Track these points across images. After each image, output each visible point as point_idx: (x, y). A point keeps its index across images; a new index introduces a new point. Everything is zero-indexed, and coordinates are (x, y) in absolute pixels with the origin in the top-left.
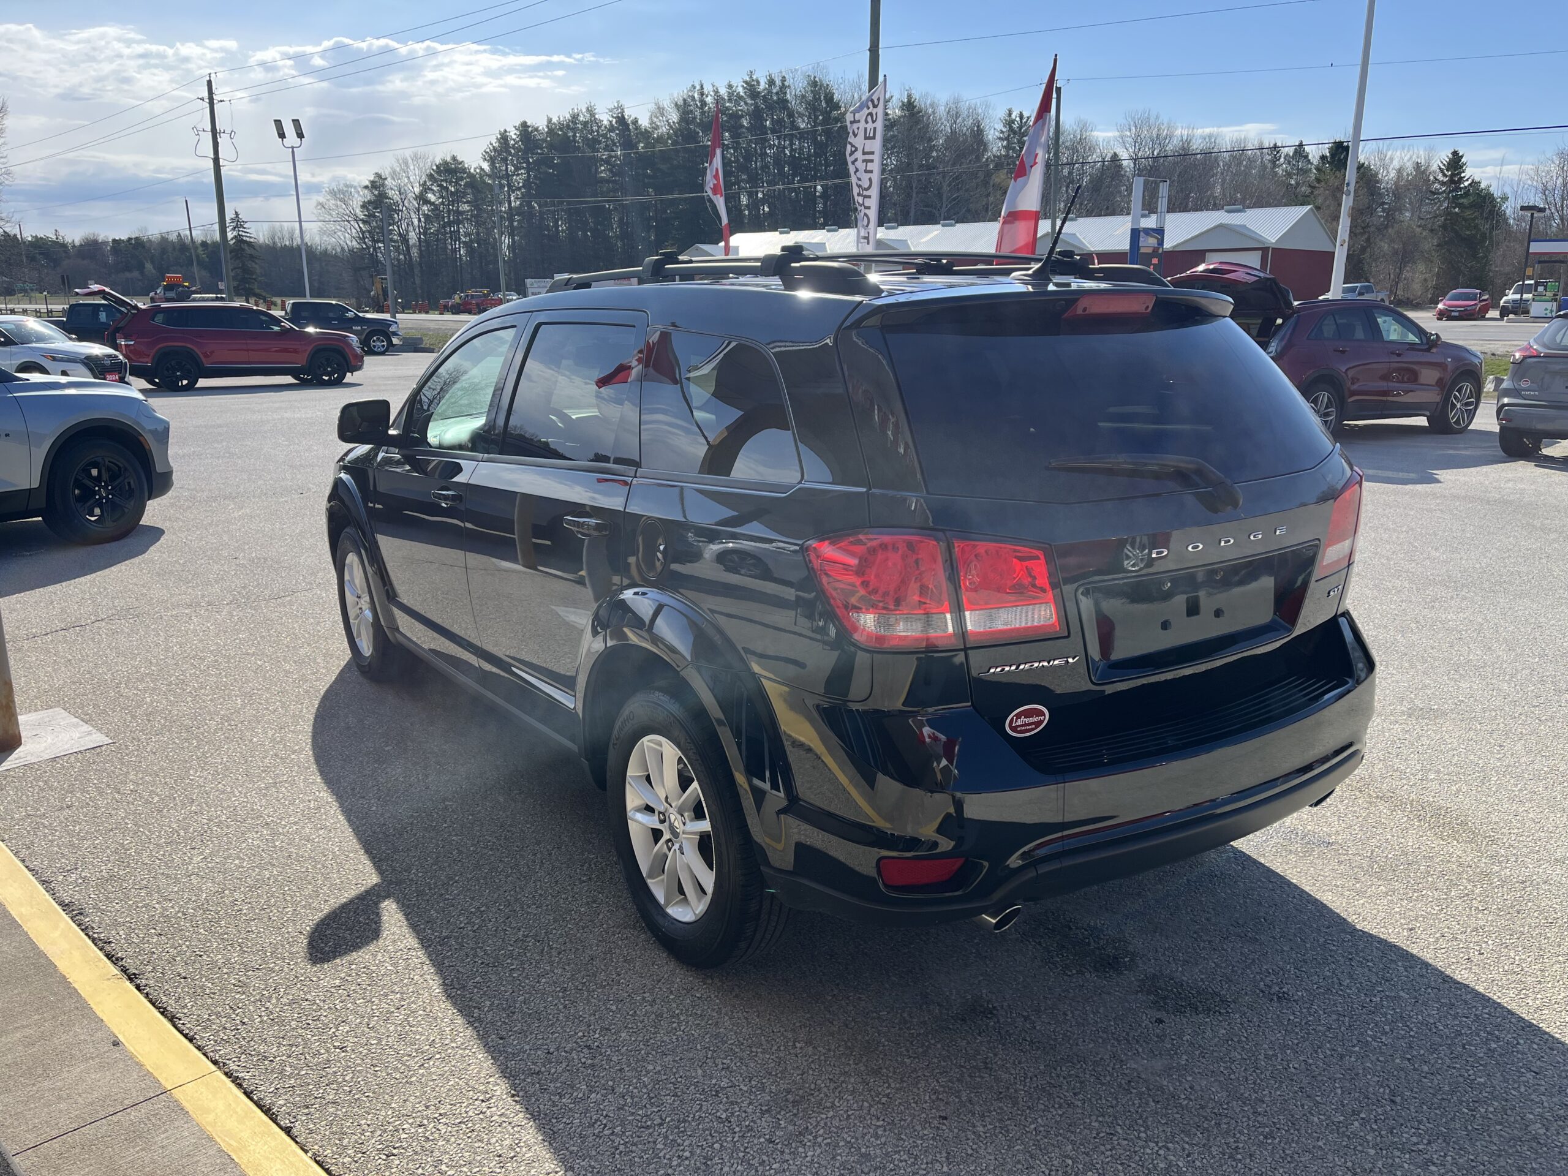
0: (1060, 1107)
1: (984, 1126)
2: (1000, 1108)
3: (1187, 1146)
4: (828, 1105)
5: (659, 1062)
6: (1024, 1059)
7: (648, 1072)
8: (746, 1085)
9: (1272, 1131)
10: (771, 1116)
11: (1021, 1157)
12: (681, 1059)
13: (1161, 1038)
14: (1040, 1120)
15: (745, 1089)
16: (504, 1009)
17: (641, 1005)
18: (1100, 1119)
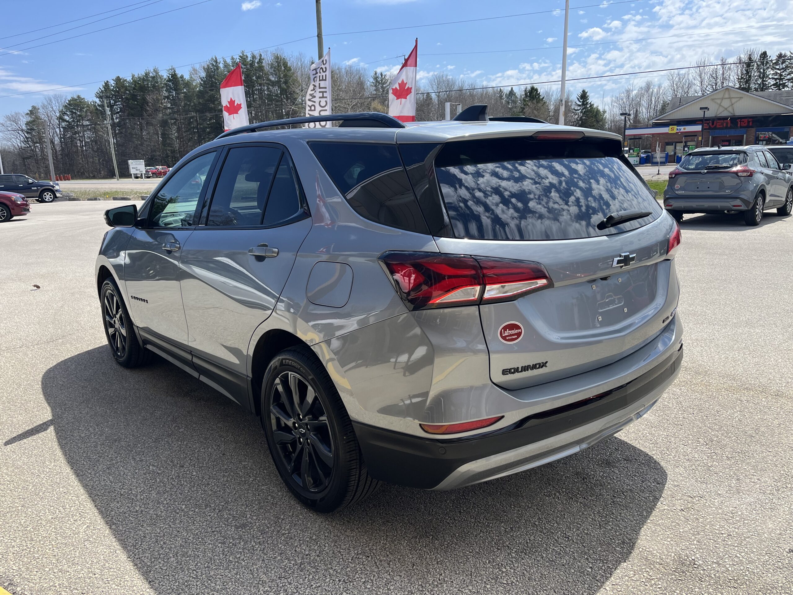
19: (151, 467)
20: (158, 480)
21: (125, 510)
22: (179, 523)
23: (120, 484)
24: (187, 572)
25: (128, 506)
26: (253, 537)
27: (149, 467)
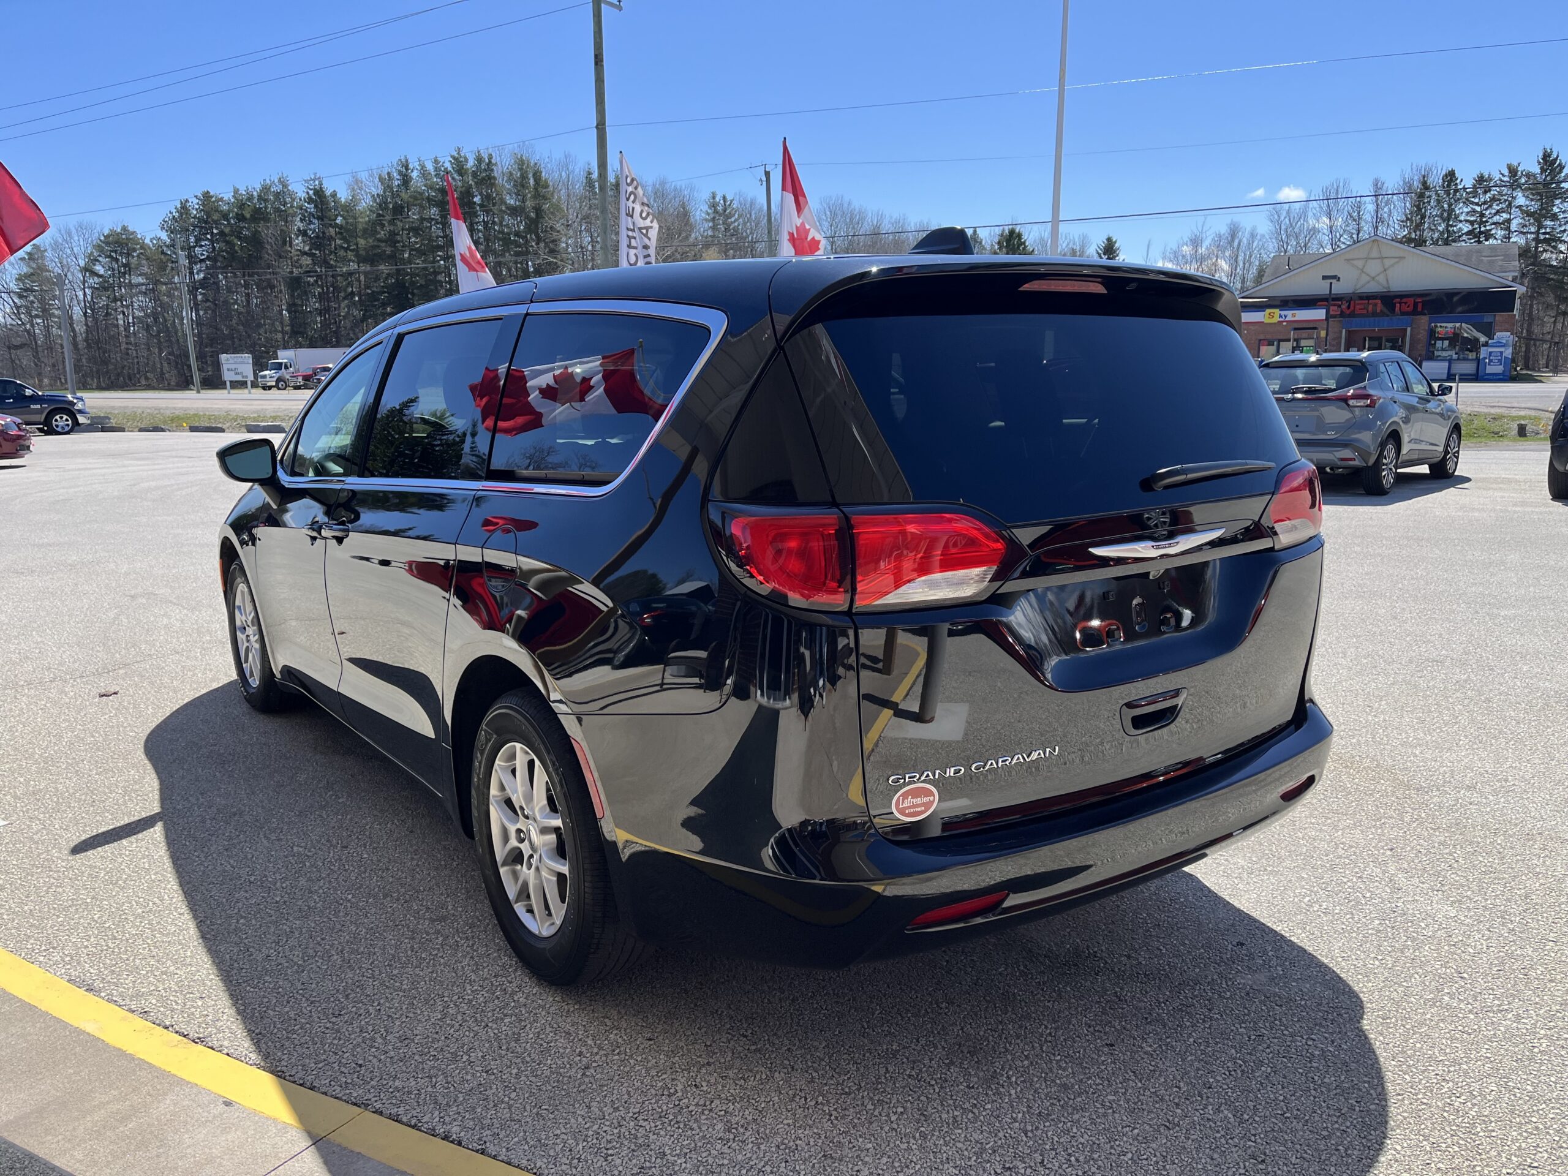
0: (1204, 1021)
2: (1153, 1030)
6: (1148, 990)
8: (916, 1046)
10: (956, 1067)
11: (1197, 1064)
13: (1251, 957)
18: (1243, 1025)
19: (295, 848)
20: (308, 864)
21: (258, 902)
22: (344, 916)
23: (248, 869)
24: (358, 972)
25: (263, 897)
26: (457, 930)
27: (292, 848)
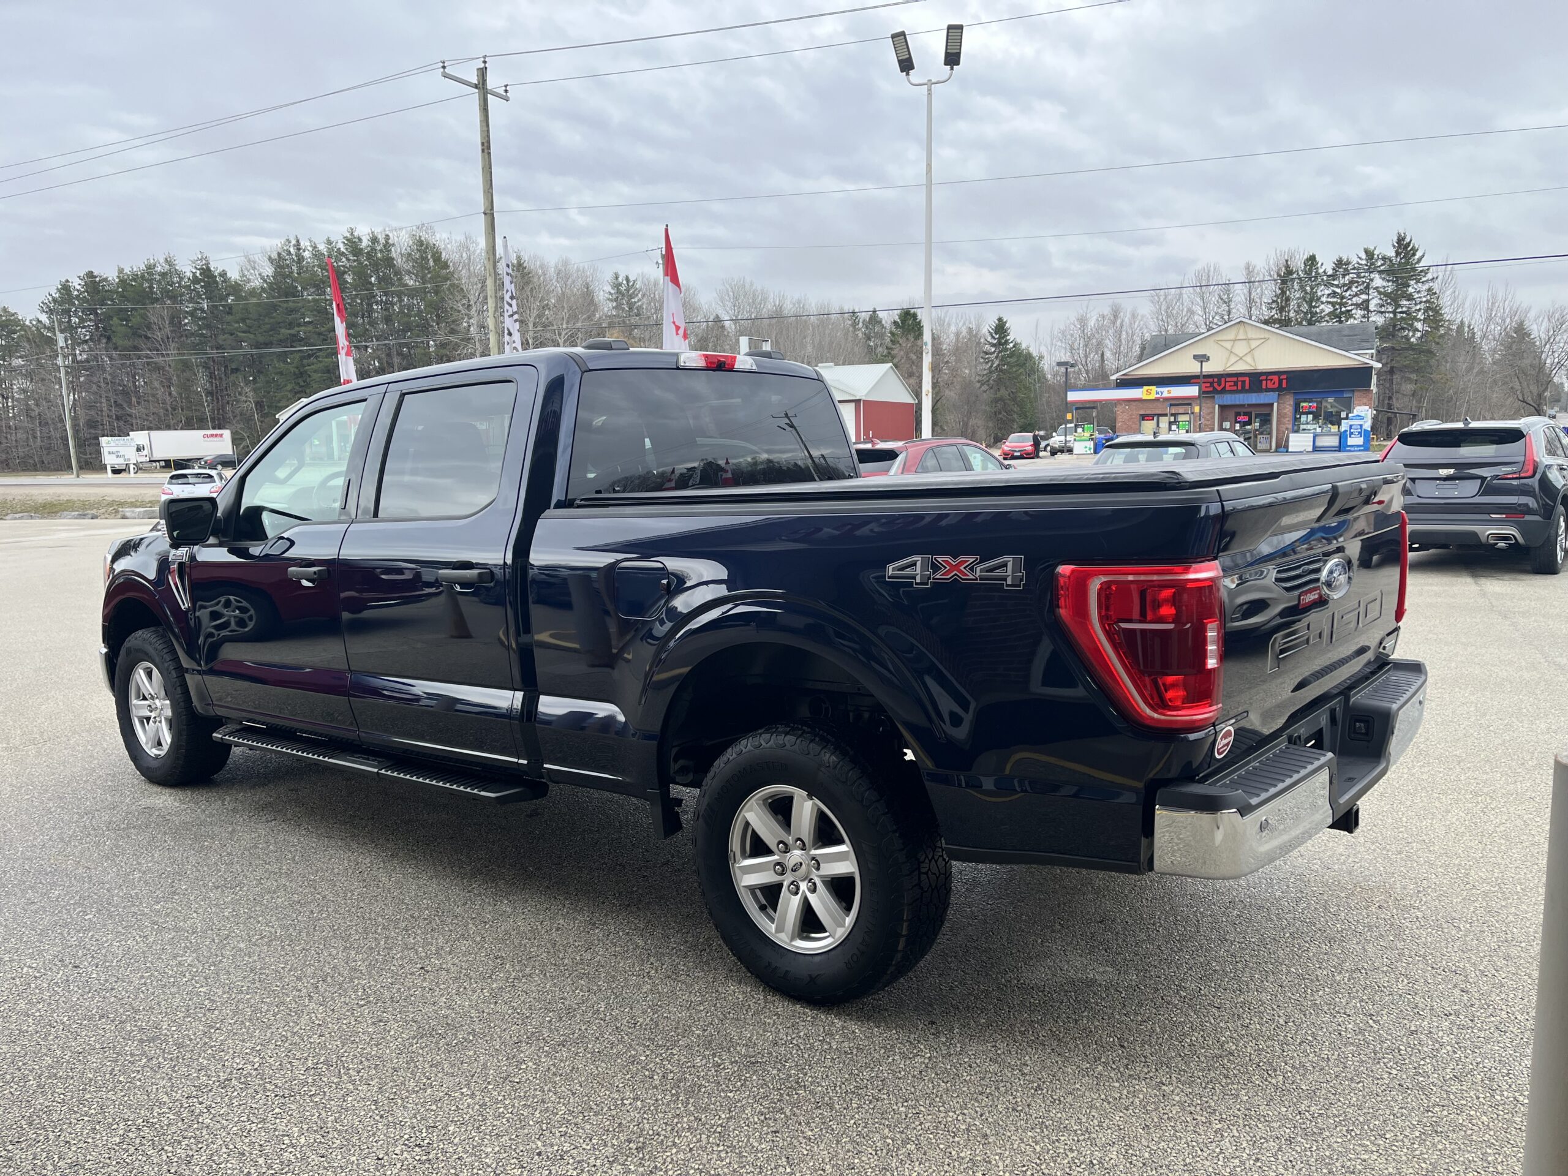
1: (812, 1130)
3: (978, 1109)
4: (670, 1144)
5: (496, 1144)
7: (487, 1154)
8: (588, 1145)
9: (1039, 1085)
10: (620, 1164)
11: (849, 1146)
12: (517, 1136)
14: (856, 1116)
15: (588, 1147)
16: (315, 1131)
17: (461, 1099)
22: (53, 1040)
